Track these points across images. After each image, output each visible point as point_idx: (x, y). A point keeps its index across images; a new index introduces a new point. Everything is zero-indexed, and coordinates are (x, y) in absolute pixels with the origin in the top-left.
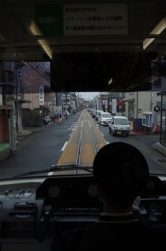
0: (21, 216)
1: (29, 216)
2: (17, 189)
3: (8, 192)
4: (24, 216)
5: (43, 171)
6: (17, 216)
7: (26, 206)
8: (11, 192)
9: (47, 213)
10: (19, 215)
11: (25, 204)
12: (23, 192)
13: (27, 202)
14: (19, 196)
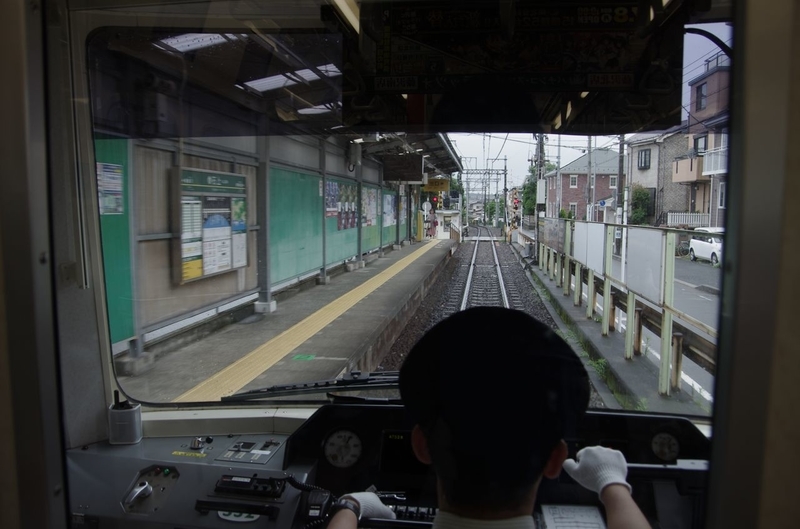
0: (232, 517)
1: (258, 519)
2: (229, 436)
3: (203, 443)
4: (243, 518)
5: (316, 385)
6: (220, 514)
7: (252, 488)
8: (209, 441)
9: (314, 513)
10: (227, 513)
11: (247, 480)
12: (248, 446)
13: (255, 475)
14: (233, 456)
